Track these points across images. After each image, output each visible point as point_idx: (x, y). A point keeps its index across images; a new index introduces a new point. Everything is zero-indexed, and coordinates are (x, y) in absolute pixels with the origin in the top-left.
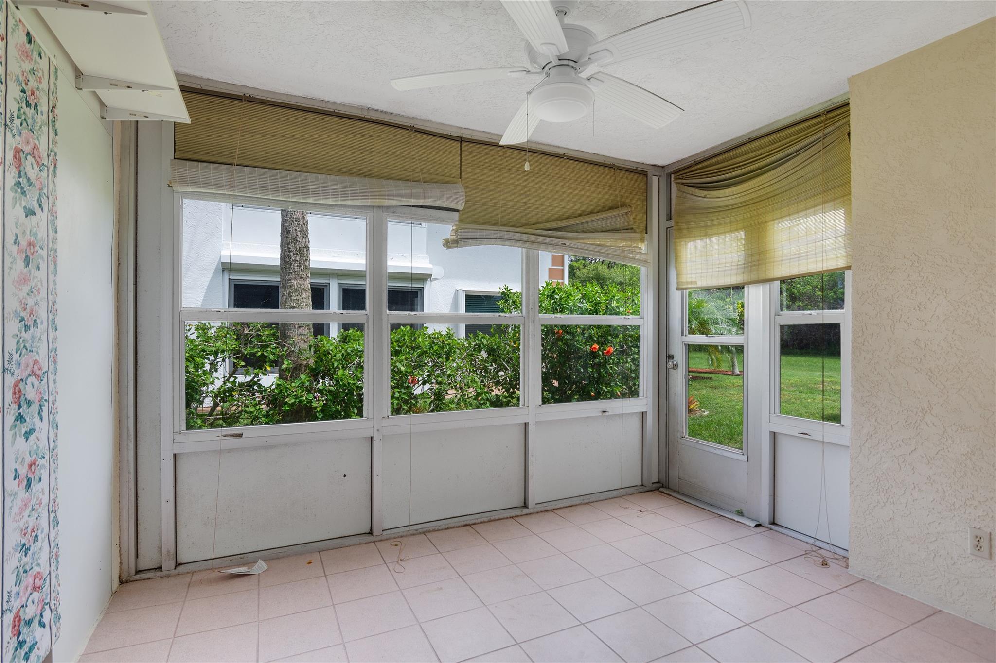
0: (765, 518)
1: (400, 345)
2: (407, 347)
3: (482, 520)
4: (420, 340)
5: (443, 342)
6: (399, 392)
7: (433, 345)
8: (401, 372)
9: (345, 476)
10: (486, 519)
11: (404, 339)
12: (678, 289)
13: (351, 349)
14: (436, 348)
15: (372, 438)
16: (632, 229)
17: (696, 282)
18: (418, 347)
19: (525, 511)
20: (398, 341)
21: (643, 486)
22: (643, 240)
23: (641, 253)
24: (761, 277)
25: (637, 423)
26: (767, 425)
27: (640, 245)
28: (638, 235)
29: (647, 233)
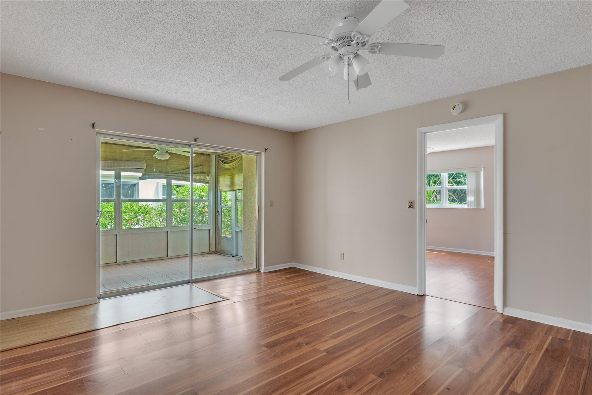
0: (235, 254)
1: (126, 209)
2: (129, 210)
3: (153, 260)
4: (134, 207)
5: (144, 208)
6: (125, 227)
7: (140, 209)
8: (126, 219)
9: (108, 246)
10: (154, 260)
11: (128, 207)
12: (219, 191)
13: (105, 211)
14: (141, 210)
15: (117, 235)
16: (204, 172)
17: (222, 189)
18: (133, 210)
19: (167, 258)
20: (125, 208)
21: (210, 252)
22: (208, 176)
23: (207, 180)
24: (233, 189)
25: (207, 232)
26: (235, 229)
27: (207, 177)
28: (207, 174)
29: (210, 173)
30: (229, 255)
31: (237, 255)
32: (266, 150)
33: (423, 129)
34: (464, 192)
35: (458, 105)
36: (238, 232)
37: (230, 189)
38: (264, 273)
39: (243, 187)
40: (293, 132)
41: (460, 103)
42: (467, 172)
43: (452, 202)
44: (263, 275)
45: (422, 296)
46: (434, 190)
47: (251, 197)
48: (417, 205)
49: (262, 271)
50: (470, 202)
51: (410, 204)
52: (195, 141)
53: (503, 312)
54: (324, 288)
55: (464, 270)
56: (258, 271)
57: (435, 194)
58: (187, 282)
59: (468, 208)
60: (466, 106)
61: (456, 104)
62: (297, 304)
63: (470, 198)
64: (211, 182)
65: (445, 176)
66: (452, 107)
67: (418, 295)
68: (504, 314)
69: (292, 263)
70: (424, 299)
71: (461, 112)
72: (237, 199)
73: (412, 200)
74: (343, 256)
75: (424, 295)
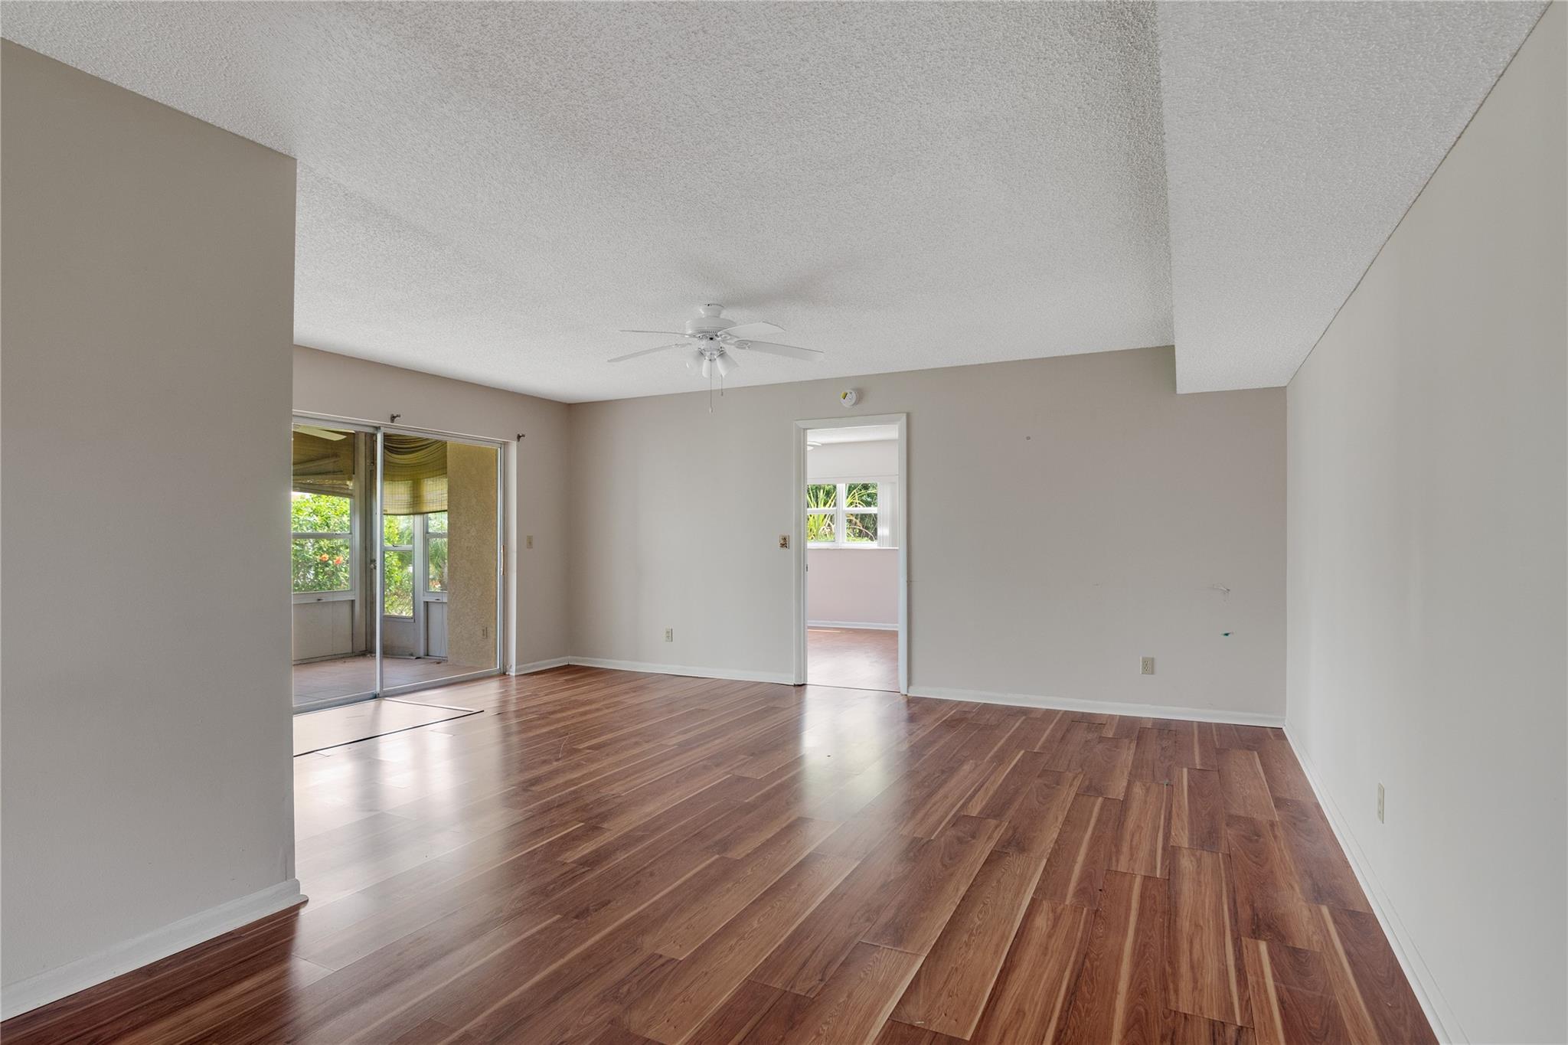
0: (422, 654)
16: (342, 471)
21: (352, 652)
22: (350, 479)
23: (348, 489)
24: (419, 511)
25: (347, 609)
26: (423, 598)
27: (348, 483)
28: (346, 476)
29: (354, 474)
30: (406, 655)
31: (428, 655)
32: (519, 437)
33: (802, 424)
34: (874, 518)
35: (851, 393)
36: (430, 606)
37: (411, 510)
38: (516, 676)
39: (449, 508)
40: (568, 402)
41: (853, 390)
42: (878, 484)
43: (860, 536)
44: (514, 679)
45: (802, 686)
46: (826, 515)
47: (468, 528)
48: (793, 543)
49: (513, 672)
50: (883, 537)
51: (782, 542)
52: (392, 421)
53: (908, 692)
54: (642, 688)
55: (868, 652)
56: (504, 674)
57: (828, 522)
58: (371, 696)
59: (879, 548)
60: (861, 395)
61: (848, 391)
62: (607, 708)
63: (883, 531)
64: (357, 494)
65: (842, 489)
66: (842, 394)
67: (795, 685)
68: (909, 695)
69: (566, 658)
70: (805, 689)
71: (856, 403)
72: (427, 533)
73: (786, 534)
74: (670, 635)
75: (804, 685)
